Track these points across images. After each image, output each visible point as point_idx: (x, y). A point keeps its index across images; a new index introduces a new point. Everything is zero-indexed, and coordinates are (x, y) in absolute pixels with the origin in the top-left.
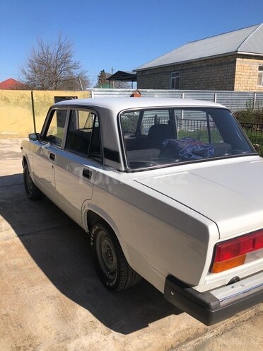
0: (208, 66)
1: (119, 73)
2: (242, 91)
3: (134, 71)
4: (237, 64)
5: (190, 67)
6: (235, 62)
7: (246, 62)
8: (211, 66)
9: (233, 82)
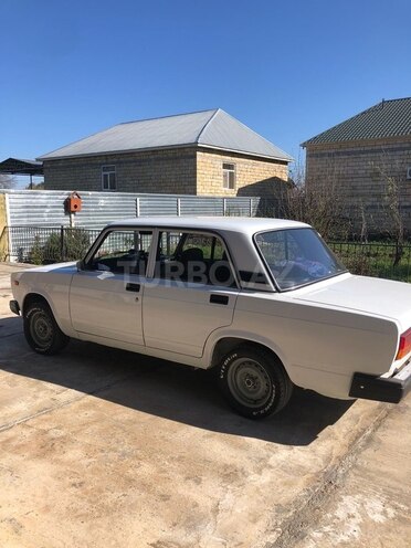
0: (158, 159)
1: (11, 161)
2: (206, 195)
3: (37, 160)
4: (198, 159)
5: (131, 159)
6: (195, 157)
7: (208, 158)
8: (162, 159)
9: (194, 184)
